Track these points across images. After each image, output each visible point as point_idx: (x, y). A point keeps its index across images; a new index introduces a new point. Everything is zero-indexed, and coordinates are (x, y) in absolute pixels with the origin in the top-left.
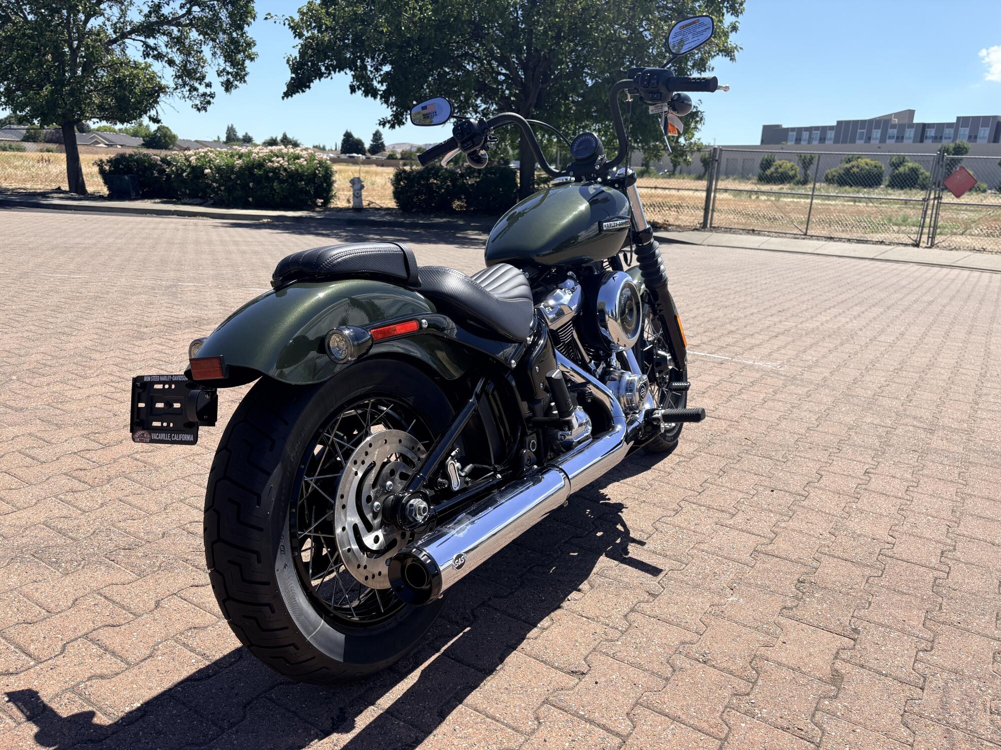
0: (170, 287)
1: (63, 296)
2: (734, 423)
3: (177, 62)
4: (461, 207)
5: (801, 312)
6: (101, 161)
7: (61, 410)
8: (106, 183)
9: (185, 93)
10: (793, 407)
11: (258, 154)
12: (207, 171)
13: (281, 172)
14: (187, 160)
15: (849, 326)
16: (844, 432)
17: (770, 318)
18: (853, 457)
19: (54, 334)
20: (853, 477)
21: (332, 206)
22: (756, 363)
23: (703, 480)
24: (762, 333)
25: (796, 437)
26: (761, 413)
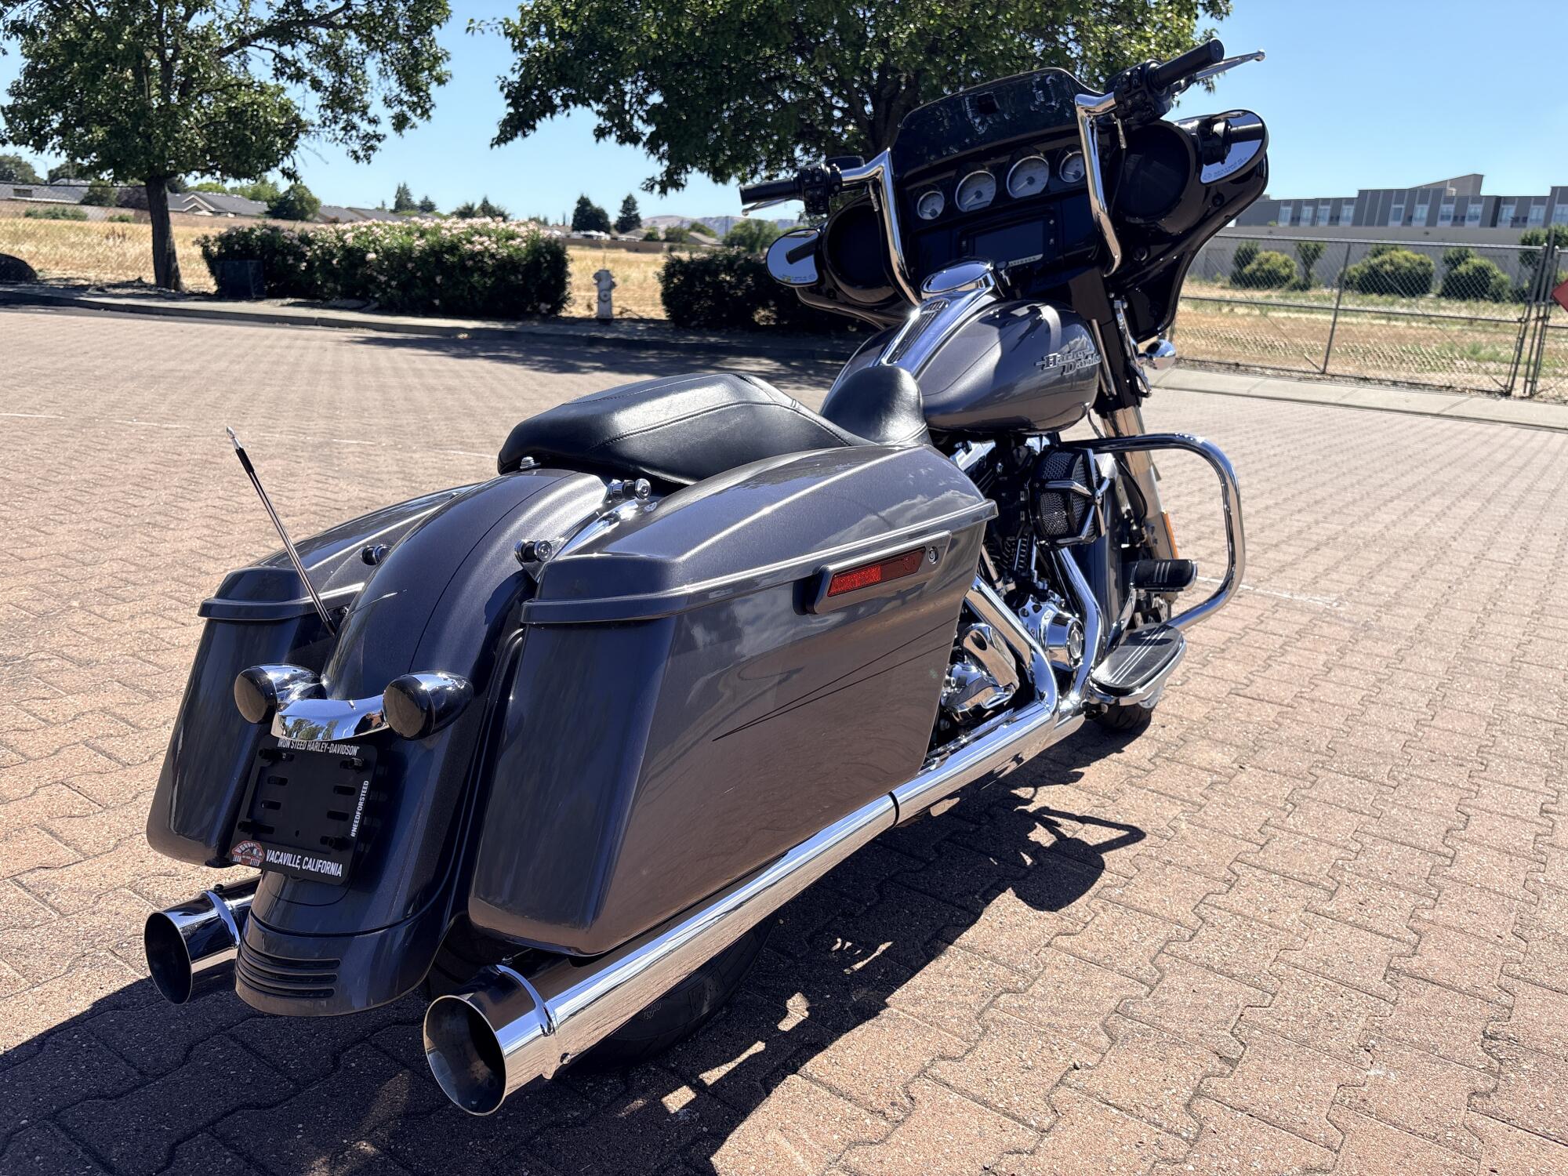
0: (321, 445)
1: (151, 459)
2: (1288, 710)
3: (326, 84)
4: (768, 318)
5: (1347, 506)
6: (206, 237)
7: (156, 665)
8: (213, 272)
9: (337, 132)
10: (1380, 680)
11: (450, 230)
12: (372, 256)
13: (486, 260)
14: (340, 238)
15: (1433, 531)
16: (1482, 730)
17: (1297, 517)
18: (1512, 780)
19: (139, 525)
20: (1525, 821)
21: (564, 314)
22: (1296, 597)
23: (1262, 820)
24: (1292, 542)
25: (1403, 738)
26: (1327, 691)
